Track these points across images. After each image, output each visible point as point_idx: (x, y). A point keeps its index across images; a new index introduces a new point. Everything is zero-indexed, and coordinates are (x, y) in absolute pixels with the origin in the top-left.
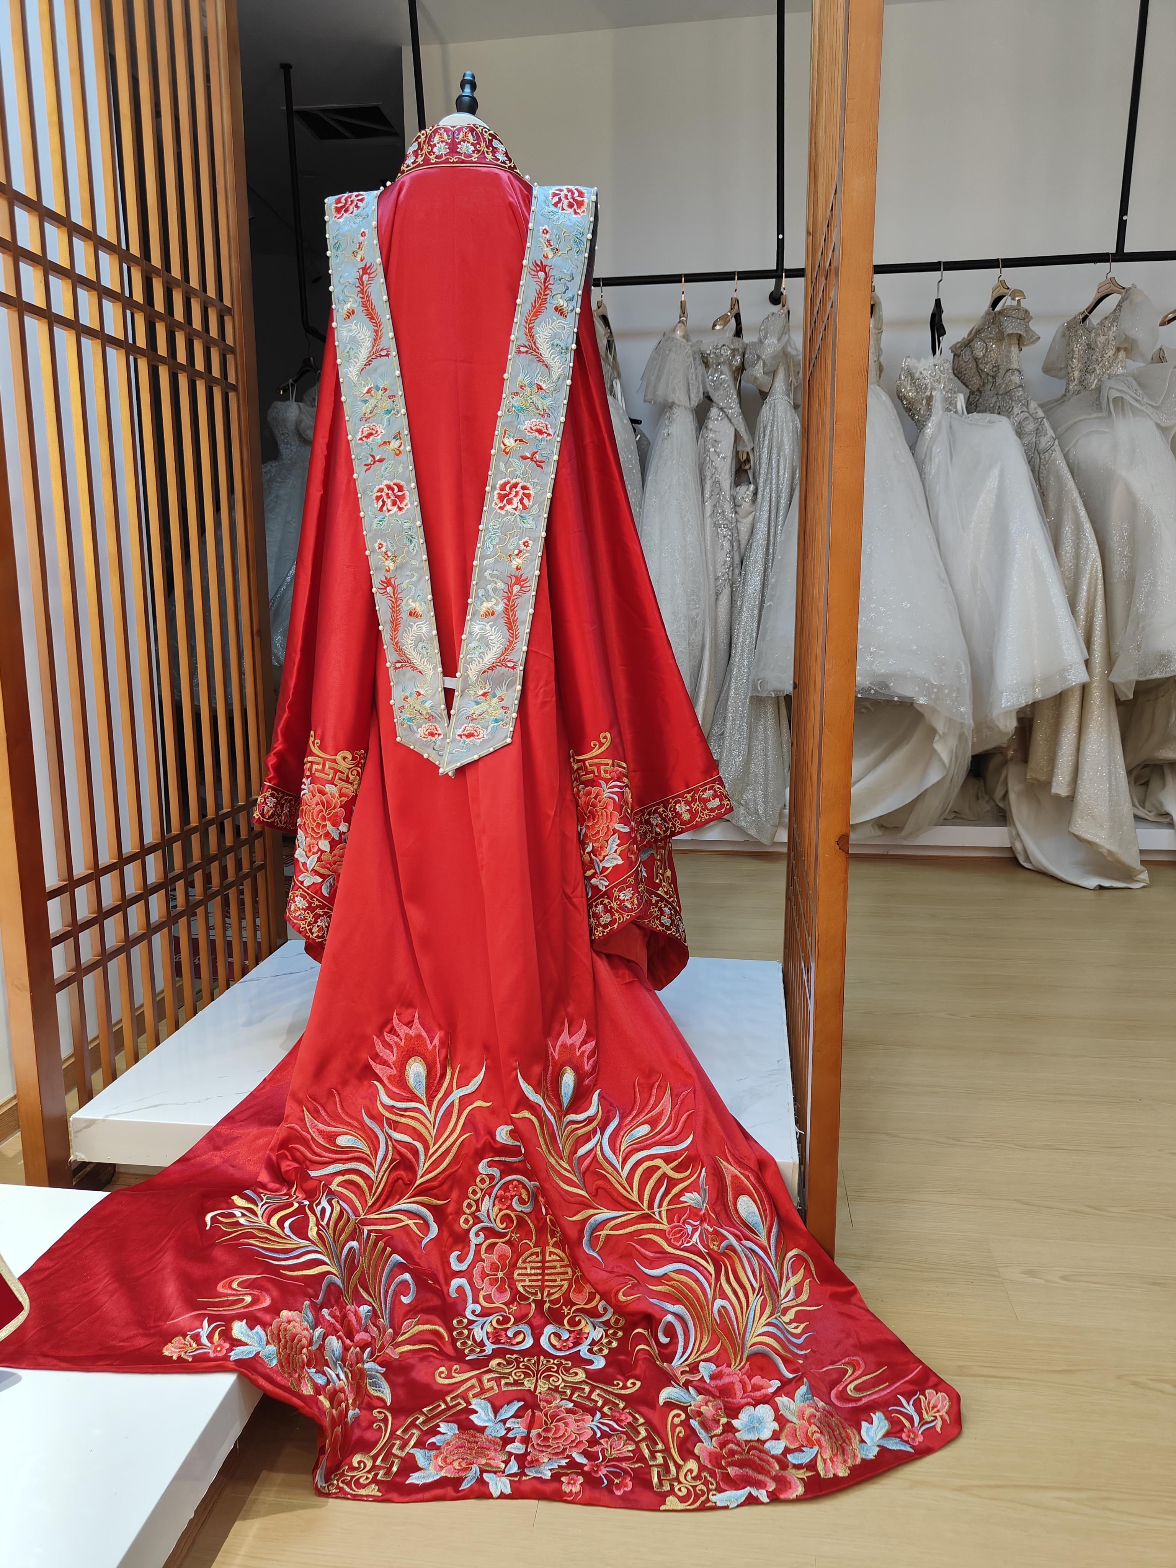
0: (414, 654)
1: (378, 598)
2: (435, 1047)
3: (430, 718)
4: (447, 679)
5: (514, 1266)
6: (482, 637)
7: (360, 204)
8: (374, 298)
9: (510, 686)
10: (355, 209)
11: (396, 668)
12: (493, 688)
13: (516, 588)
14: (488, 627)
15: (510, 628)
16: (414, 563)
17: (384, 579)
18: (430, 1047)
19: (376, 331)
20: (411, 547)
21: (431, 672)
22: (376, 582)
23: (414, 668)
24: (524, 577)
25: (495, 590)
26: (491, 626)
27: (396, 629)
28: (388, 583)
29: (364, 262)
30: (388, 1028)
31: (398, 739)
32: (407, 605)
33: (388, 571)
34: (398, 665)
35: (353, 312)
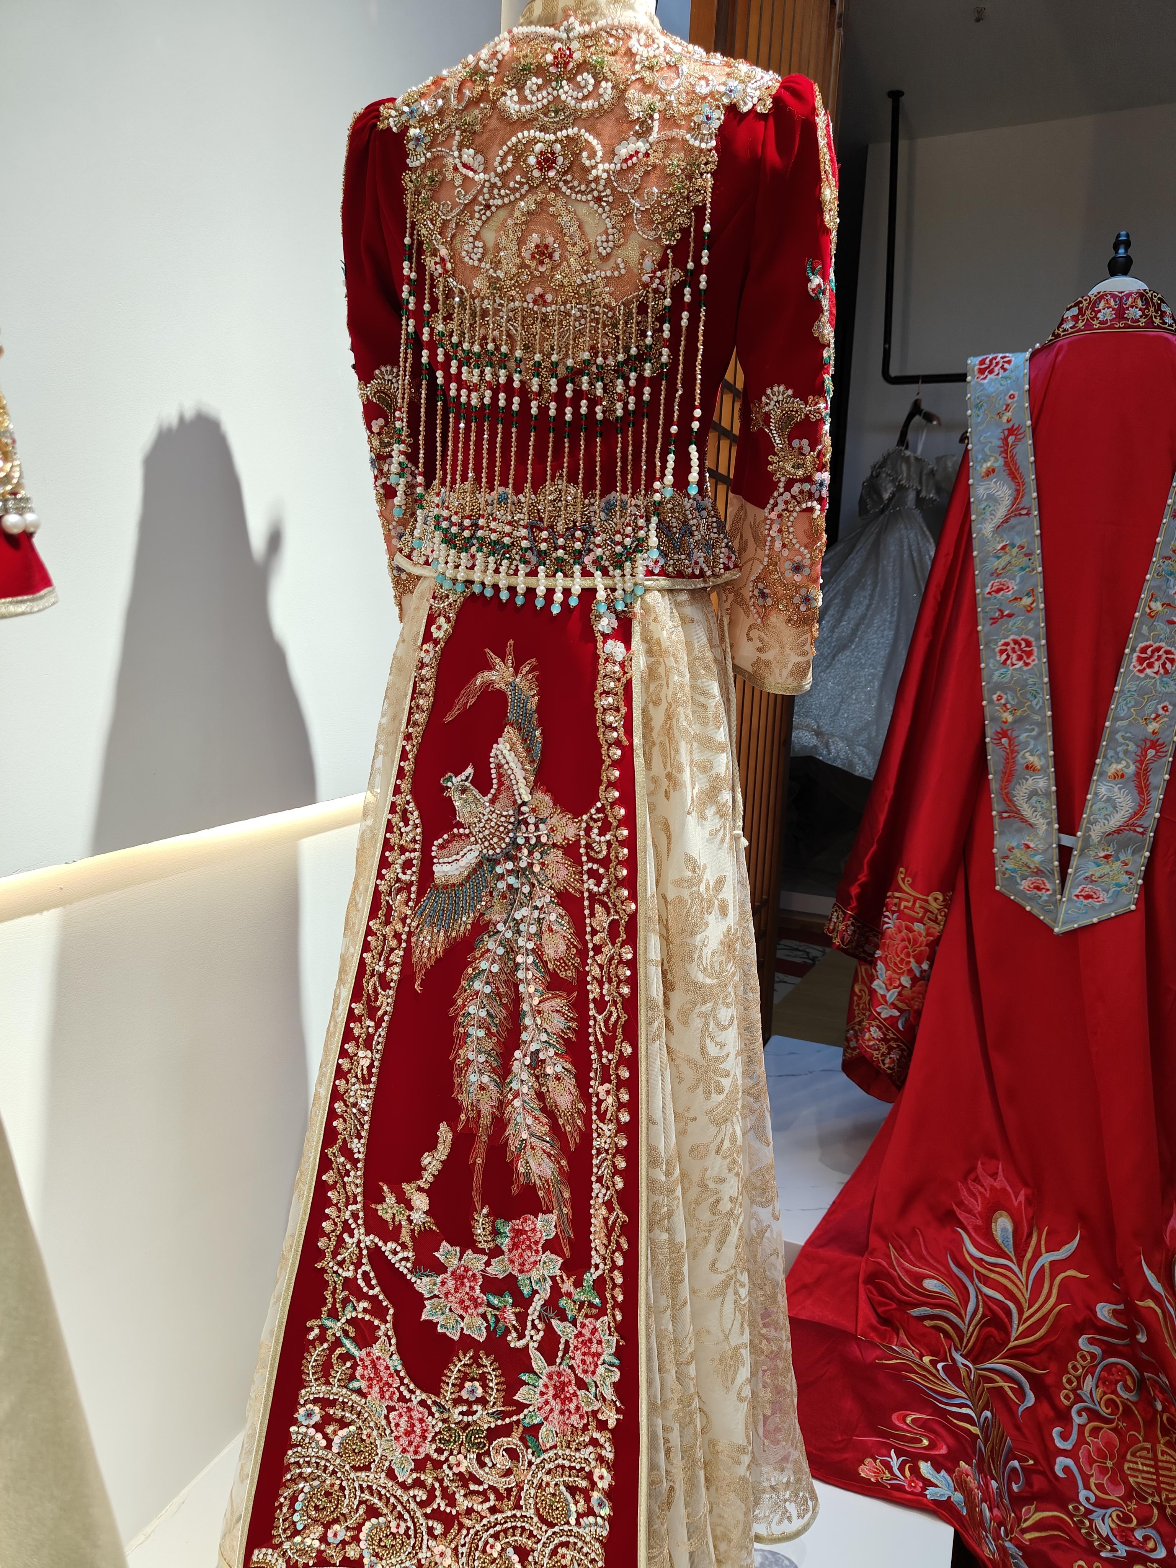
0: (1025, 806)
1: (990, 748)
2: (1020, 1203)
3: (1038, 872)
4: (1062, 836)
5: (1123, 1458)
6: (1109, 799)
7: (1006, 366)
8: (1019, 458)
9: (1137, 851)
10: (1001, 371)
11: (1002, 818)
12: (1117, 852)
13: (1151, 753)
14: (1116, 789)
15: (1141, 793)
16: (1037, 718)
17: (999, 730)
18: (1016, 1204)
19: (1018, 491)
20: (1034, 702)
21: (1045, 827)
22: (989, 731)
23: (1023, 820)
24: (1160, 742)
25: (1126, 752)
26: (1120, 789)
27: (1009, 781)
28: (1004, 734)
29: (1011, 423)
30: (972, 1176)
31: (997, 888)
32: (1024, 757)
33: (1006, 722)
34: (1005, 815)
35: (994, 471)
